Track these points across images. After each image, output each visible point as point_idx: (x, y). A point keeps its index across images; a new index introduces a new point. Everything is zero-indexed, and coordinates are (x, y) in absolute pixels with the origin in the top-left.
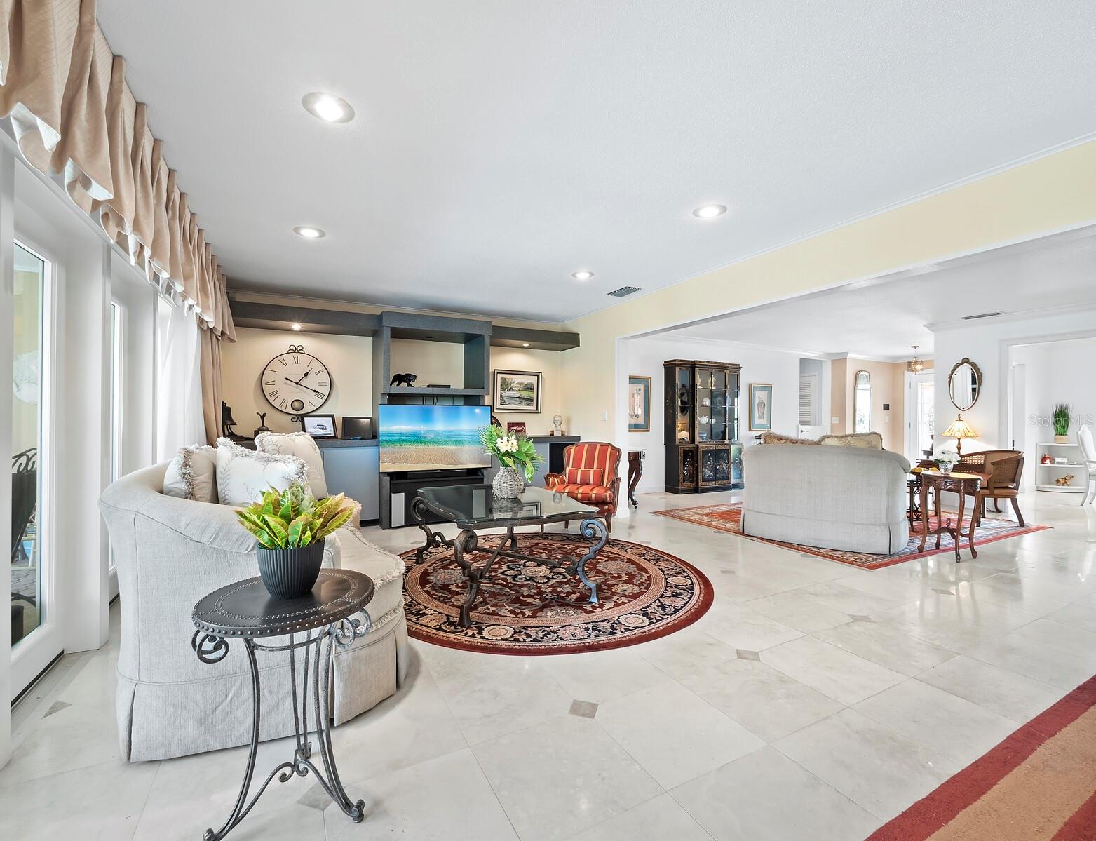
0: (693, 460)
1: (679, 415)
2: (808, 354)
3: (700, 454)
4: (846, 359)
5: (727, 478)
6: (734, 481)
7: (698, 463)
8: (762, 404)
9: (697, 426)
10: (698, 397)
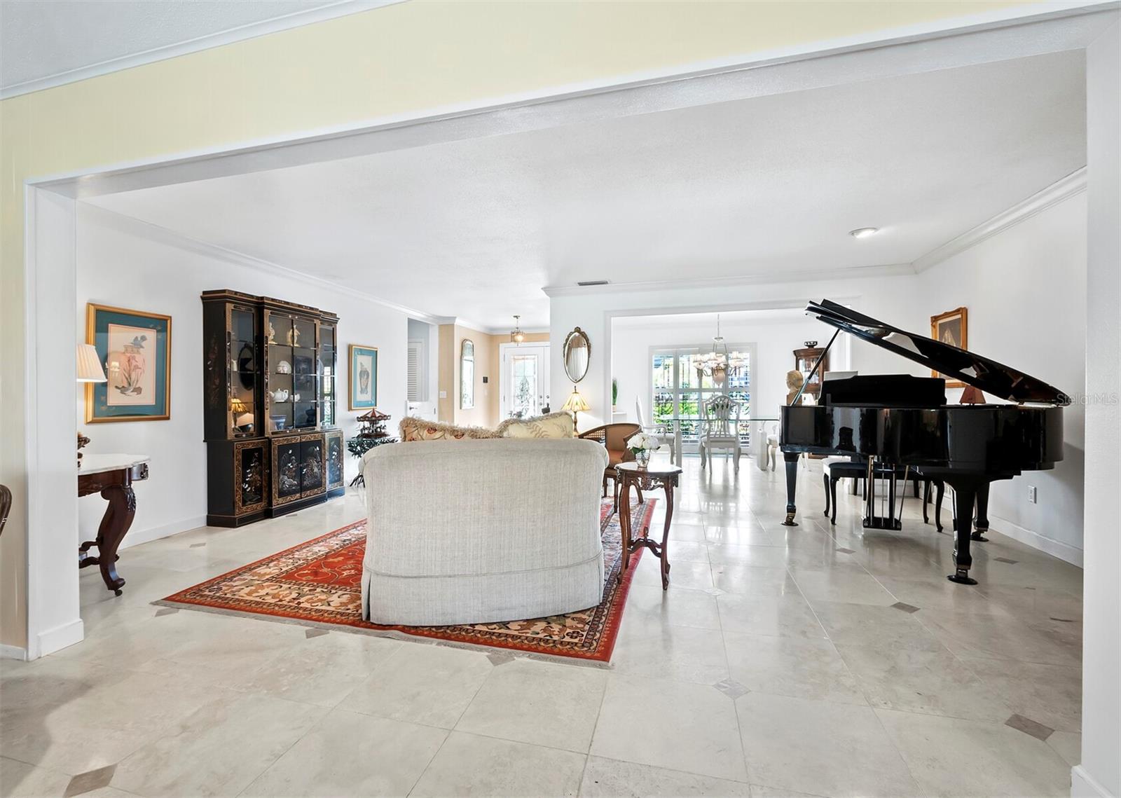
0: (261, 464)
1: (233, 386)
2: (418, 315)
3: (275, 453)
4: (453, 325)
5: (319, 484)
6: (329, 487)
7: (270, 468)
8: (364, 373)
9: (268, 405)
10: (269, 357)
